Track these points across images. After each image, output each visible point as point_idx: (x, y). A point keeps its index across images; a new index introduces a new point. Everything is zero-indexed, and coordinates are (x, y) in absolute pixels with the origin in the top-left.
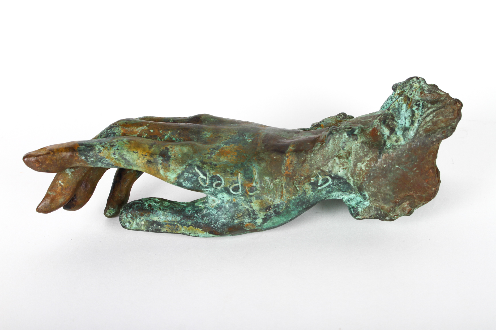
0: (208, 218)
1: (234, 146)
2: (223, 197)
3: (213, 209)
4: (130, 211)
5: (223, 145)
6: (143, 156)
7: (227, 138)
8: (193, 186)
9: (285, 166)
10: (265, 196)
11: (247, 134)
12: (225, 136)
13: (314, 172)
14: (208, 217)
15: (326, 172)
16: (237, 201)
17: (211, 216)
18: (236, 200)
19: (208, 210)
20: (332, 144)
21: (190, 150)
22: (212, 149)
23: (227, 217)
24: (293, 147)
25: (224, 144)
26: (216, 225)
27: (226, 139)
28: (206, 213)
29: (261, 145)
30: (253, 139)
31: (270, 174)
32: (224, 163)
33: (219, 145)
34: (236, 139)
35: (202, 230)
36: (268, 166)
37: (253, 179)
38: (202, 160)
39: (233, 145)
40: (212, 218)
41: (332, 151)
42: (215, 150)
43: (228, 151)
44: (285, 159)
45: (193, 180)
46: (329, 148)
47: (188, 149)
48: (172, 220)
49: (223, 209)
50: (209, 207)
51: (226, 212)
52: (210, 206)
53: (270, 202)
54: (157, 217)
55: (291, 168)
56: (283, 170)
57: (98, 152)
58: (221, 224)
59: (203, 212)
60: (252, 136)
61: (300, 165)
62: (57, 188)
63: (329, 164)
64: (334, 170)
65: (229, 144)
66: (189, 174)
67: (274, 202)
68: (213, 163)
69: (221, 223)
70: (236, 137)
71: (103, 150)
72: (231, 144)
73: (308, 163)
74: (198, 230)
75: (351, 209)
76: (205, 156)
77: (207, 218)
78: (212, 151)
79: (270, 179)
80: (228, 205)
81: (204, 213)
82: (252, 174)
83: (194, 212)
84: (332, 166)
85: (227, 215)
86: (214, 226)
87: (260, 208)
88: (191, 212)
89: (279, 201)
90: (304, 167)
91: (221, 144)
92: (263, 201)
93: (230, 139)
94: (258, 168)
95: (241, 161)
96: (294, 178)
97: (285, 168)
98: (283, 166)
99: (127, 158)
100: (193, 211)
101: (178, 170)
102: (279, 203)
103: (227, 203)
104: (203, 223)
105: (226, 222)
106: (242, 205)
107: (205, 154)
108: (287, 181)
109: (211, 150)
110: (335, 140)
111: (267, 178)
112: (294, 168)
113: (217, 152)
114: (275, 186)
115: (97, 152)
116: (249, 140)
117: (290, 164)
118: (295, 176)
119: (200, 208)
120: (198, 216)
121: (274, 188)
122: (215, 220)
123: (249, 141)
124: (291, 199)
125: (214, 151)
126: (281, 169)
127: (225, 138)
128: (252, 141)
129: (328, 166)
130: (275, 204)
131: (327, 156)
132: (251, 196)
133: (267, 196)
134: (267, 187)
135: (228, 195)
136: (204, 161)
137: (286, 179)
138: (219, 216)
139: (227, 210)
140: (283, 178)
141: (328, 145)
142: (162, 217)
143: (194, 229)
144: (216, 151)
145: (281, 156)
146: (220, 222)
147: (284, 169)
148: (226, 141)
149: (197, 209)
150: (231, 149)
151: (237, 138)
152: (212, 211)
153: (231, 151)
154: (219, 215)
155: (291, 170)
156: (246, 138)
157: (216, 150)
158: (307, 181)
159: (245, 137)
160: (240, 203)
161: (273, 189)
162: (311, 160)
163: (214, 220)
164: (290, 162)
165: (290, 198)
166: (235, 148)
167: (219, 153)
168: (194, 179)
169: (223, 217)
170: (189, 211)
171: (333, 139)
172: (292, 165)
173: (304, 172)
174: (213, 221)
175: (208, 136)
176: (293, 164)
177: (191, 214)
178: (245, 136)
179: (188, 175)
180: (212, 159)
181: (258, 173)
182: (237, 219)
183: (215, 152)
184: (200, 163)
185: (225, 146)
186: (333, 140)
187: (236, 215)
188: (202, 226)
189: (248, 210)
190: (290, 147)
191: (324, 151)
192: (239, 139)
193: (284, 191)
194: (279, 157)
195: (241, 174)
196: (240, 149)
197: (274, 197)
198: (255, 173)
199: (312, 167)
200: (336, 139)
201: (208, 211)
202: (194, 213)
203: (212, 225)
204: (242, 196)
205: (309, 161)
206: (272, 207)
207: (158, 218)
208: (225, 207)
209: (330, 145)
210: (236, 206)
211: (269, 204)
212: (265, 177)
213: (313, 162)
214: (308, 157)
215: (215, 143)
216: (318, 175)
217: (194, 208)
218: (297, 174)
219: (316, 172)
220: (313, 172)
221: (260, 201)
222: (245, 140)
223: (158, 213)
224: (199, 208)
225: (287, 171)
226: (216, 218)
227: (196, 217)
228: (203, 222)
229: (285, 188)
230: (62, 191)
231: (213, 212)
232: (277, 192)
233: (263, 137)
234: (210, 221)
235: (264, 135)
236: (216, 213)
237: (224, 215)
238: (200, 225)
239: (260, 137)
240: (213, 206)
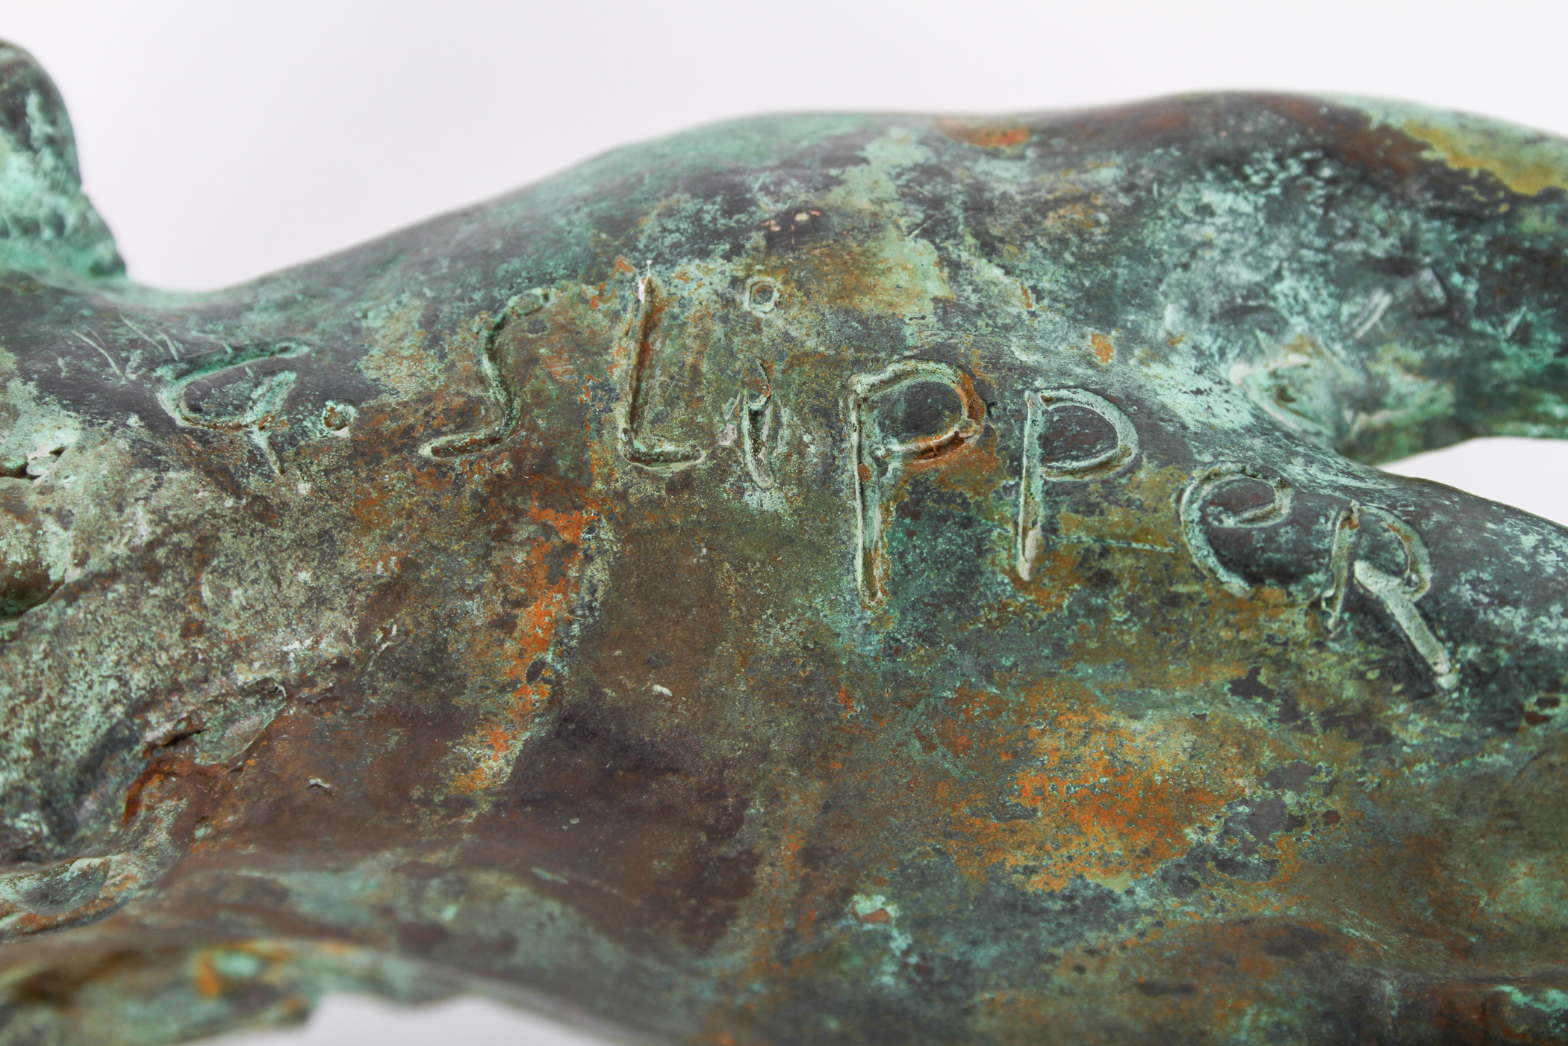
0: (1357, 246)
1: (1029, 871)
2: (1198, 392)
3: (1298, 324)
5: (1130, 892)
7: (1080, 969)
8: (1490, 526)
9: (577, 586)
10: (811, 344)
11: (888, 980)
12: (1092, 992)
13: (304, 488)
14: (1351, 253)
15: (186, 467)
16: (1073, 337)
17: (1324, 265)
18: (1087, 344)
19: (1344, 318)
20: (76, 719)
21: (1476, 874)
22: (1245, 866)
23: (1186, 220)
24: (469, 766)
25: (1127, 903)
26: (1295, 168)
27: (1092, 952)
28: (1367, 292)
29: (774, 839)
30: (838, 914)
32: (1157, 706)
33: (1171, 902)
34: (996, 940)
35: (1424, 146)
36: (734, 614)
37: (903, 510)
38: (1367, 755)
39: (1036, 884)
40: (1319, 242)
41: (92, 649)
42: (1226, 852)
43: (1095, 829)
44: (560, 656)
45: (1485, 576)
46: (113, 685)
47: (1492, 889)
49: (1213, 302)
50: (1338, 347)
51: (1185, 267)
52: (1319, 353)
53: (769, 280)
55: (520, 558)
56: (601, 552)
58: (1248, 170)
59: (1391, 309)
60: (841, 955)
61: (433, 571)
63: (144, 532)
64: (104, 470)
65: (1069, 898)
66: (1528, 629)
67: (735, 282)
68: (1262, 709)
69: (1245, 178)
70: (998, 962)
72: (1051, 895)
73: (349, 583)
74: (1457, 156)
75: (51, 141)
76: (1334, 803)
77: (1365, 254)
78: (1249, 850)
79: (741, 491)
80: (1159, 319)
81: (1381, 300)
82: (902, 556)
83: (1476, 325)
84: (120, 509)
85: (1182, 241)
86: (1311, 167)
87: (870, 244)
88: (1503, 323)
89: (684, 276)
90: (393, 546)
91: (1150, 912)
92: (833, 299)
93: (1059, 951)
94: (833, 605)
95: (992, 699)
96: (504, 467)
97: (581, 570)
98: (593, 591)
100: (1482, 335)
102: (692, 267)
103: (1171, 341)
104: (1411, 206)
105: (1201, 178)
106: (1039, 295)
107: (1331, 817)
108: (584, 447)
109: (1254, 860)
110: (33, 743)
112: (497, 558)
113: (1204, 830)
114: (700, 419)
116: (879, 915)
117: (518, 604)
118: (499, 476)
119: (1416, 357)
120: (1442, 279)
121: (708, 398)
122: (1295, 221)
123: (879, 901)
124: (573, 288)
125: (1237, 844)
126: (617, 572)
127: (1099, 970)
128: (847, 894)
129: (160, 516)
130: (727, 257)
131: (147, 608)
132: (940, 353)
133: (787, 337)
134: (777, 419)
135: (1152, 401)
136: (1355, 749)
137: (581, 467)
138: (1252, 252)
139: (1179, 284)
140: (608, 479)
141: (118, 710)
143: (1493, 166)
144: (1212, 839)
145: (596, 692)
146: (1256, 189)
147: (589, 559)
148: (1093, 937)
149: (1448, 350)
150: (1068, 841)
151: (983, 956)
152: (1315, 309)
153: (1067, 816)
155: (521, 544)
156: (900, 942)
157: (1215, 856)
158: (394, 415)
159: (906, 953)
160: (1049, 319)
161: (723, 395)
162: (317, 599)
163: (1302, 217)
164: (524, 619)
165: (581, 298)
166: (1020, 846)
167: (1190, 820)
168: (1475, 584)
169: (1222, 230)
170: (1523, 336)
171: (54, 764)
172: (505, 588)
173: (407, 502)
174: (1312, 216)
175: (1256, 1016)
176: (498, 598)
177: (1512, 305)
178: (913, 960)
179: (1528, 619)
180: (1267, 756)
181: (847, 558)
182: (1099, 189)
183: (1226, 833)
184: (1395, 729)
185: (1117, 885)
186: (53, 748)
187: (1098, 223)
188: (1423, 180)
189: (989, 248)
190: (497, 775)
191: (176, 664)
192: (974, 943)
193: (621, 364)
194: (619, 686)
195: (1013, 572)
196: (978, 824)
197: (725, 319)
198: (868, 565)
199: (314, 529)
200: (27, 753)
201: (1346, 310)
202: (1481, 313)
203: (1332, 181)
204: (1026, 372)
205: (340, 601)
206: (757, 238)
208: (1193, 310)
209: (93, 710)
210: (1089, 297)
211: (784, 267)
212: (776, 516)
213: (304, 576)
214: (346, 638)
215: (1205, 926)
216: (272, 458)
217: (1474, 362)
218: (475, 495)
219: (291, 487)
220: (318, 490)
221: (866, 305)
222: (919, 924)
224: (1428, 359)
225: (566, 536)
226: (1285, 234)
227: (1464, 270)
228: (1406, 218)
229: (607, 388)
231: (1304, 295)
232: (690, 359)
233: (744, 922)
234: (1345, 216)
235: (730, 940)
236: (1278, 276)
237: (1208, 244)
238: (1436, 197)
239: (772, 930)
240: (1296, 349)
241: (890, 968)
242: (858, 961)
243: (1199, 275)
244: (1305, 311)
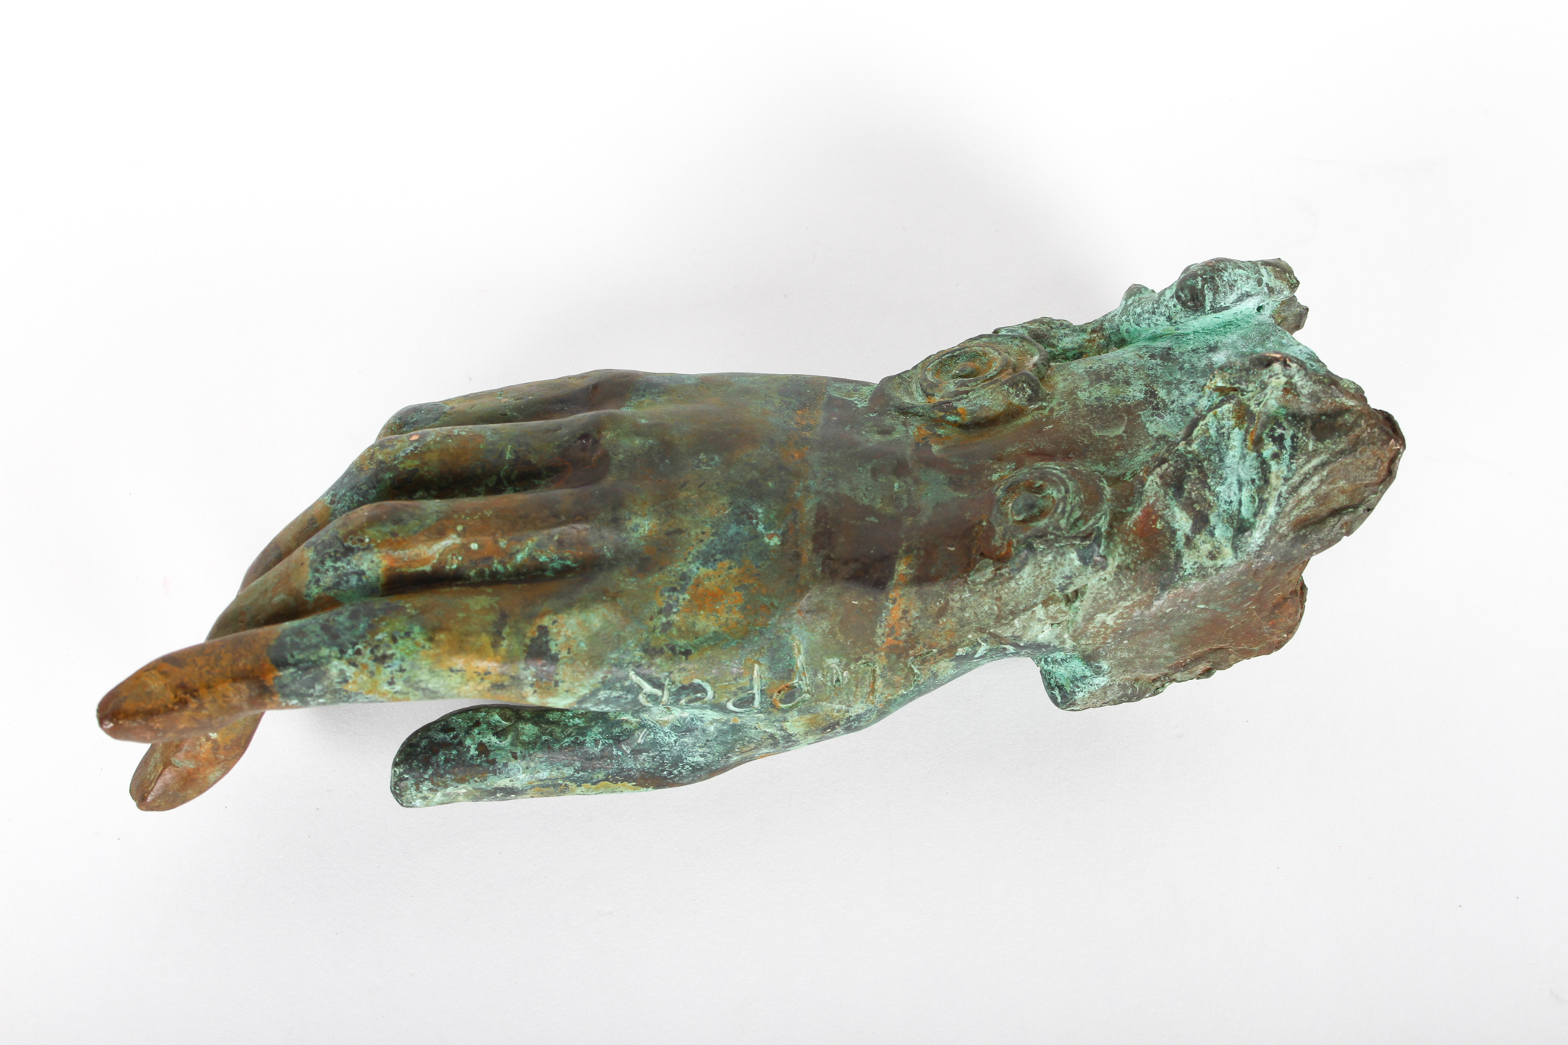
0: (651, 754)
1: (730, 568)
2: (703, 714)
3: (667, 729)
4: (426, 776)
5: (698, 568)
6: (480, 677)
7: (703, 533)
9: (886, 626)
10: (824, 703)
11: (760, 511)
12: (697, 525)
13: (970, 636)
14: (653, 752)
15: (1006, 637)
16: (745, 722)
17: (661, 747)
18: (740, 721)
19: (652, 734)
20: (1030, 574)
21: (610, 618)
22: (669, 591)
23: (709, 753)
24: (909, 566)
25: (698, 564)
26: (675, 772)
27: (702, 541)
28: (645, 742)
29: (810, 560)
30: (783, 535)
31: (841, 652)
32: (710, 638)
33: (685, 570)
34: (732, 537)
35: (635, 785)
36: (837, 629)
37: (792, 670)
38: (648, 644)
39: (727, 563)
40: (664, 753)
41: (1028, 591)
42: (676, 594)
43: (715, 589)
44: (888, 607)
46: (1020, 583)
47: (604, 616)
48: (550, 777)
49: (697, 733)
50: (652, 725)
51: (708, 741)
52: (657, 721)
53: (838, 714)
54: (508, 779)
55: (904, 630)
56: (879, 637)
58: (690, 768)
59: (638, 739)
60: (777, 517)
61: (929, 622)
63: (1016, 621)
64: (1029, 633)
65: (715, 560)
66: (611, 693)
67: (848, 711)
68: (681, 647)
69: (691, 766)
70: (728, 528)
72: (721, 560)
73: (953, 615)
74: (624, 786)
75: (1053, 689)
76: (651, 624)
77: (649, 753)
78: (669, 597)
79: (840, 662)
80: (716, 729)
81: (640, 741)
82: (791, 658)
83: (611, 741)
84: (1024, 626)
85: (710, 747)
86: (670, 773)
87: (808, 729)
88: (603, 744)
89: (863, 708)
90: (942, 627)
91: (690, 563)
92: (819, 715)
93: (712, 538)
94: (809, 638)
95: (757, 625)
96: (911, 652)
97: (885, 631)
98: (881, 626)
99: (430, 686)
100: (608, 739)
101: (580, 689)
102: (860, 711)
103: (711, 724)
104: (638, 770)
105: (705, 763)
106: (755, 728)
107: (651, 619)
108: (888, 662)
109: (667, 594)
110: (1041, 567)
111: (832, 662)
112: (910, 629)
113: (684, 599)
114: (854, 675)
116: (770, 537)
117: (902, 618)
118: (912, 650)
119: (625, 726)
120: (624, 752)
121: (852, 681)
122: (673, 757)
123: (772, 544)
124: (895, 697)
125: (673, 598)
126: (874, 633)
127: (697, 534)
128: (783, 543)
129: (1012, 626)
130: (850, 716)
131: (1013, 603)
132: (786, 711)
133: (831, 703)
134: (832, 682)
135: (721, 713)
136: (652, 644)
137: (888, 656)
138: (685, 746)
139: (709, 736)
140: (880, 656)
141: (1017, 577)
142: (521, 776)
143: (613, 786)
144: (681, 597)
145: (875, 599)
146: (687, 764)
147: (883, 634)
148: (703, 547)
149: (616, 731)
150: (722, 581)
151: (733, 529)
152: (662, 734)
153: (724, 590)
154: (683, 745)
155: (904, 634)
156: (761, 528)
157: (678, 591)
158: (945, 657)
159: (757, 523)
160: (753, 724)
161: (849, 683)
162: (962, 609)
163: (670, 759)
164: (900, 614)
165: (892, 695)
166: (736, 576)
167: (689, 601)
168: (626, 699)
169: (696, 752)
170: (596, 742)
171: (1035, 563)
172: (907, 621)
173: (939, 638)
174: (667, 760)
175: (644, 530)
176: (909, 619)
177: (602, 750)
178: (755, 521)
180: (674, 631)
181: (807, 652)
182: (737, 755)
183: (677, 600)
184: (643, 654)
185: (703, 570)
186: (1035, 567)
187: (738, 748)
188: (635, 777)
189: (772, 736)
190: (899, 564)
191: (1002, 589)
192: (738, 533)
193: (879, 683)
194: (869, 602)
195: (760, 664)
196: (750, 581)
197: (850, 701)
198: (799, 651)
199: (966, 628)
200: (1043, 565)
201: (652, 736)
202: (610, 745)
203: (663, 771)
204: (759, 713)
205: (955, 610)
206: (841, 723)
207: (511, 781)
208: (704, 731)
209: (1025, 576)
210: (739, 730)
211: (832, 719)
212: (828, 658)
213: (967, 615)
214: (953, 600)
215: (672, 563)
216: (980, 641)
217: (607, 728)
218: (919, 643)
219: (974, 636)
220: (966, 637)
221: (809, 716)
222: (757, 536)
223: (511, 770)
224: (621, 726)
225: (890, 638)
226: (675, 753)
227: (618, 756)
228: (638, 766)
229: (882, 676)
231: (667, 738)
232: (859, 689)
233: (811, 523)
234: (657, 761)
235: (813, 514)
236: (675, 741)
237: (700, 747)
238: (630, 774)
239: (801, 522)
240: (666, 722)
241: (760, 516)
242: (772, 516)
243: (703, 739)
244: (665, 733)
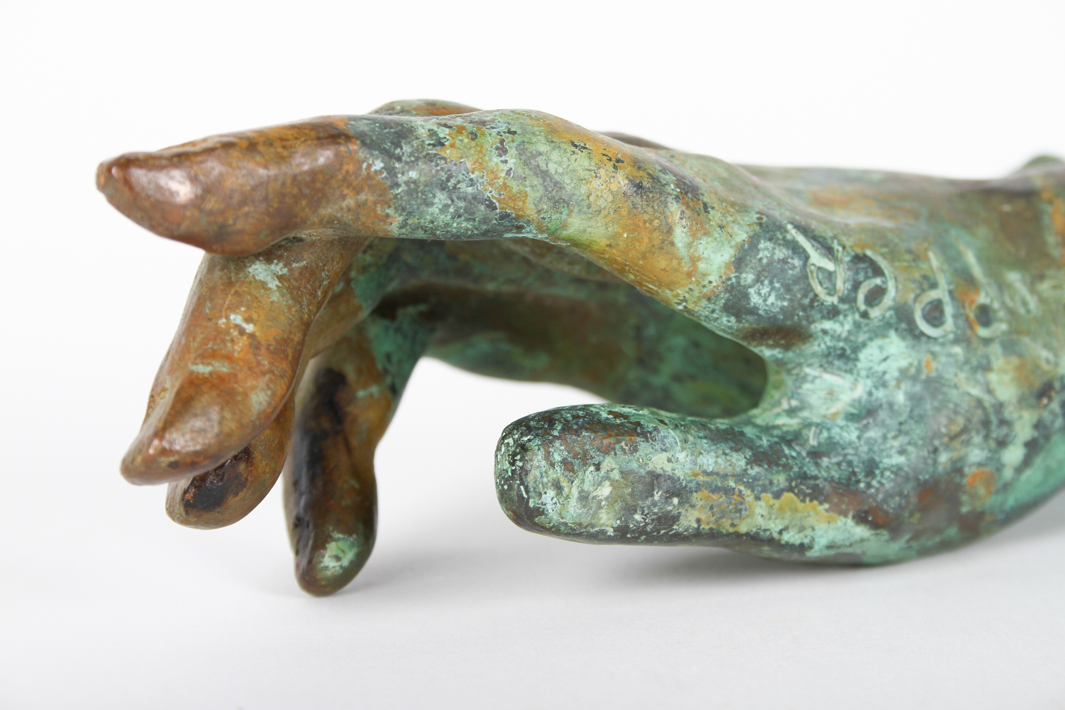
0: (834, 460)
2: (885, 360)
3: (841, 422)
4: (556, 433)
5: (805, 187)
6: (612, 163)
8: (785, 304)
9: (1055, 234)
10: (1026, 341)
14: (835, 457)
16: (940, 367)
17: (843, 449)
18: (934, 365)
19: (824, 432)
23: (909, 443)
25: (802, 185)
26: (874, 483)
28: (820, 444)
31: (1020, 264)
33: (789, 186)
35: (827, 511)
36: (1001, 236)
37: (972, 279)
40: (849, 457)
43: (837, 197)
44: (1046, 211)
45: (790, 272)
48: (716, 470)
49: (883, 415)
50: (818, 421)
51: (901, 424)
52: (824, 417)
53: (1047, 367)
54: (665, 455)
56: (1053, 247)
57: (434, 145)
58: (892, 476)
59: (808, 440)
62: (229, 344)
66: (774, 249)
67: (1057, 365)
69: (892, 472)
71: (449, 135)
74: (814, 508)
77: (829, 458)
79: (1023, 279)
80: (906, 393)
81: (813, 442)
83: (776, 440)
85: (907, 433)
86: (869, 486)
87: (1019, 393)
88: (768, 441)
91: (791, 184)
92: (1026, 362)
97: (1056, 240)
98: (1048, 234)
99: (552, 168)
101: (736, 228)
103: (898, 386)
104: (825, 480)
105: (909, 466)
106: (956, 387)
111: (1013, 277)
114: (1046, 306)
115: (429, 145)
119: (785, 428)
120: (799, 453)
121: (1047, 315)
122: (863, 462)
132: (987, 341)
133: (1034, 342)
134: (1024, 310)
135: (910, 341)
138: (874, 445)
139: (901, 414)
142: (681, 456)
143: (800, 505)
145: (1028, 202)
146: (885, 469)
147: (1057, 244)
150: (841, 193)
152: (837, 430)
154: (871, 443)
160: (949, 374)
161: (1043, 317)
163: (861, 465)
166: (854, 191)
167: (813, 200)
168: (793, 267)
169: (892, 447)
170: (757, 437)
174: (857, 467)
177: (770, 447)
179: (774, 254)
181: (978, 259)
182: (947, 447)
187: (945, 427)
188: (825, 492)
189: (979, 403)
194: (1021, 206)
195: (934, 254)
196: (873, 193)
197: (1054, 347)
198: (970, 261)
201: (825, 435)
202: (776, 443)
203: (858, 481)
204: (956, 341)
206: (1056, 386)
207: (669, 460)
208: (891, 405)
210: (938, 390)
211: (1044, 374)
212: (1007, 271)
221: (1015, 361)
223: (665, 437)
226: (865, 457)
228: (824, 474)
230: (255, 355)
231: (845, 434)
234: (845, 470)
236: (859, 438)
237: (895, 437)
238: (818, 485)
243: (892, 423)
244: (841, 428)
